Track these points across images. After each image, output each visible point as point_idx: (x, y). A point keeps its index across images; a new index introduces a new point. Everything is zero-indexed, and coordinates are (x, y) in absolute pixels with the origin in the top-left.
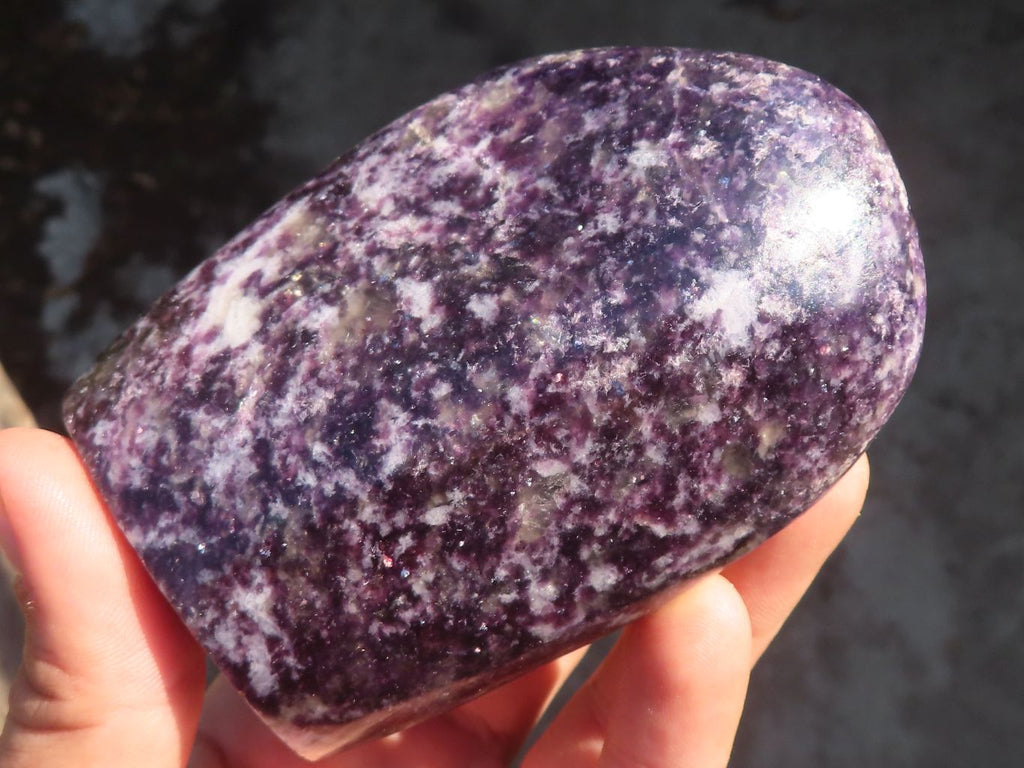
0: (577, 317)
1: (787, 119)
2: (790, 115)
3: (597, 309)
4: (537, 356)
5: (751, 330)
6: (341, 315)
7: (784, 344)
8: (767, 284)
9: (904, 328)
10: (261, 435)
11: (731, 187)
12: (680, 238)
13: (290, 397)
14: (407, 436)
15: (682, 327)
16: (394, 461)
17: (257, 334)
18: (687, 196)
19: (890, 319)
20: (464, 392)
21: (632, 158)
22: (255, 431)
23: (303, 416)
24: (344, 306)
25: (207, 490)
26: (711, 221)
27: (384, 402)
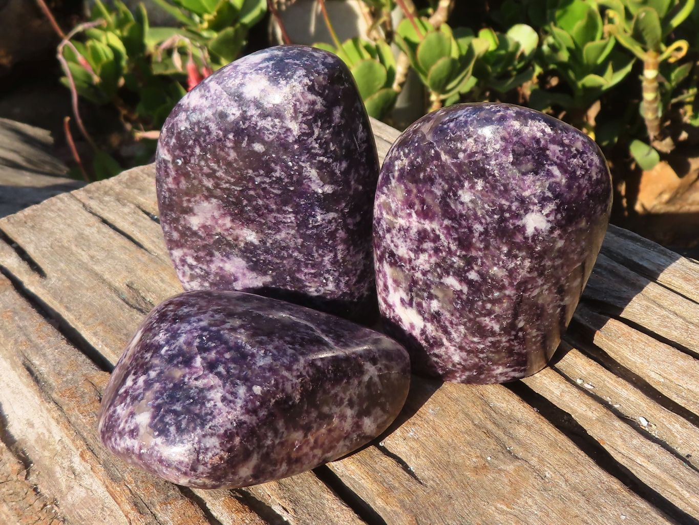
0: (501, 263)
1: (492, 153)
2: (491, 151)
3: (503, 257)
4: (502, 280)
5: (548, 221)
6: (439, 301)
7: (561, 213)
8: (539, 208)
9: (587, 163)
10: (457, 346)
11: (500, 191)
12: (502, 220)
13: (453, 333)
14: (493, 322)
15: (530, 241)
16: (497, 328)
17: (424, 320)
18: (491, 204)
19: (581, 168)
20: (494, 302)
21: (462, 199)
22: (455, 346)
23: (462, 335)
24: (437, 297)
25: (460, 364)
26: (506, 207)
27: (478, 319)
